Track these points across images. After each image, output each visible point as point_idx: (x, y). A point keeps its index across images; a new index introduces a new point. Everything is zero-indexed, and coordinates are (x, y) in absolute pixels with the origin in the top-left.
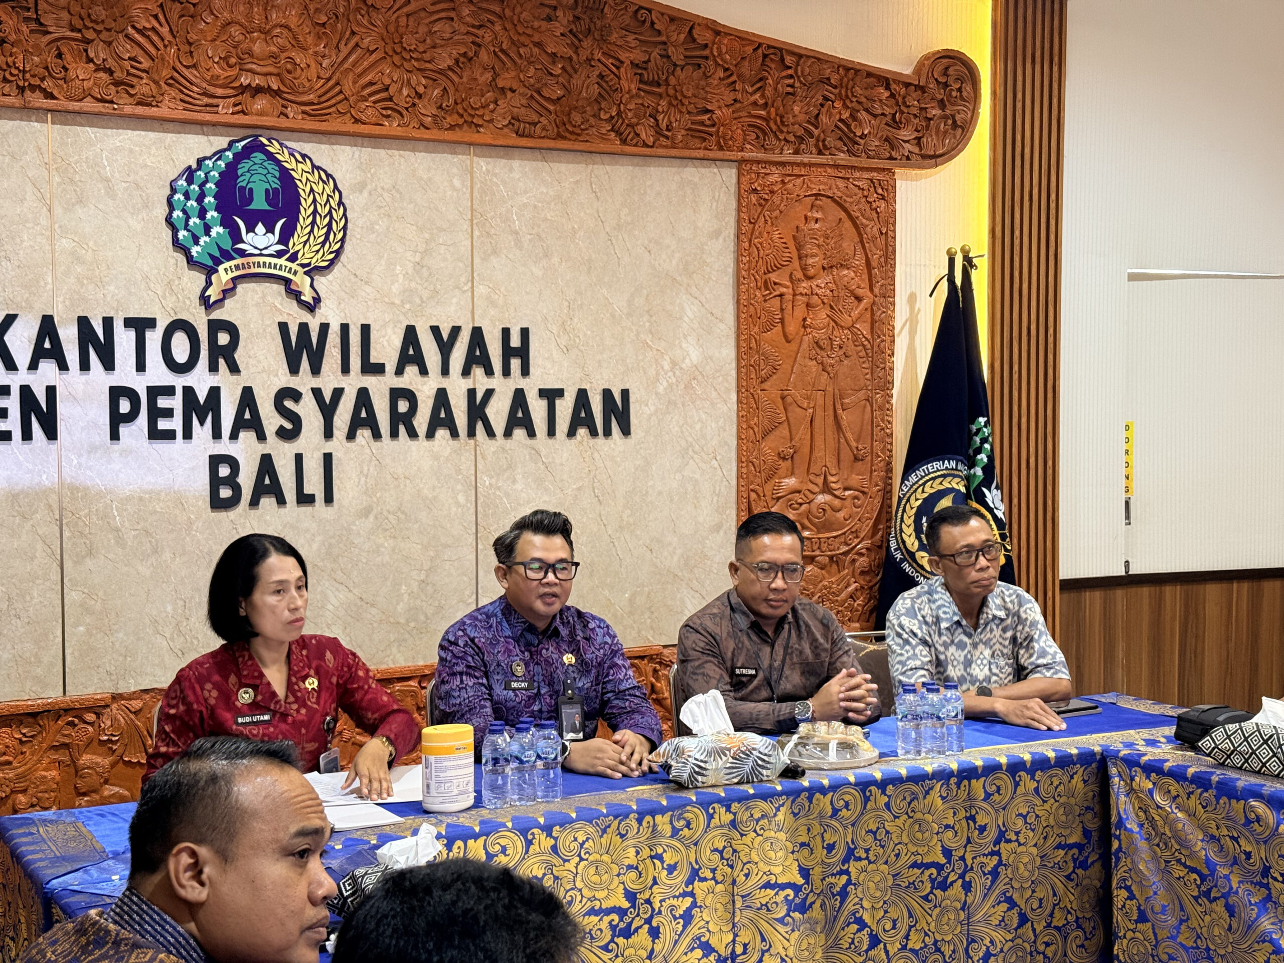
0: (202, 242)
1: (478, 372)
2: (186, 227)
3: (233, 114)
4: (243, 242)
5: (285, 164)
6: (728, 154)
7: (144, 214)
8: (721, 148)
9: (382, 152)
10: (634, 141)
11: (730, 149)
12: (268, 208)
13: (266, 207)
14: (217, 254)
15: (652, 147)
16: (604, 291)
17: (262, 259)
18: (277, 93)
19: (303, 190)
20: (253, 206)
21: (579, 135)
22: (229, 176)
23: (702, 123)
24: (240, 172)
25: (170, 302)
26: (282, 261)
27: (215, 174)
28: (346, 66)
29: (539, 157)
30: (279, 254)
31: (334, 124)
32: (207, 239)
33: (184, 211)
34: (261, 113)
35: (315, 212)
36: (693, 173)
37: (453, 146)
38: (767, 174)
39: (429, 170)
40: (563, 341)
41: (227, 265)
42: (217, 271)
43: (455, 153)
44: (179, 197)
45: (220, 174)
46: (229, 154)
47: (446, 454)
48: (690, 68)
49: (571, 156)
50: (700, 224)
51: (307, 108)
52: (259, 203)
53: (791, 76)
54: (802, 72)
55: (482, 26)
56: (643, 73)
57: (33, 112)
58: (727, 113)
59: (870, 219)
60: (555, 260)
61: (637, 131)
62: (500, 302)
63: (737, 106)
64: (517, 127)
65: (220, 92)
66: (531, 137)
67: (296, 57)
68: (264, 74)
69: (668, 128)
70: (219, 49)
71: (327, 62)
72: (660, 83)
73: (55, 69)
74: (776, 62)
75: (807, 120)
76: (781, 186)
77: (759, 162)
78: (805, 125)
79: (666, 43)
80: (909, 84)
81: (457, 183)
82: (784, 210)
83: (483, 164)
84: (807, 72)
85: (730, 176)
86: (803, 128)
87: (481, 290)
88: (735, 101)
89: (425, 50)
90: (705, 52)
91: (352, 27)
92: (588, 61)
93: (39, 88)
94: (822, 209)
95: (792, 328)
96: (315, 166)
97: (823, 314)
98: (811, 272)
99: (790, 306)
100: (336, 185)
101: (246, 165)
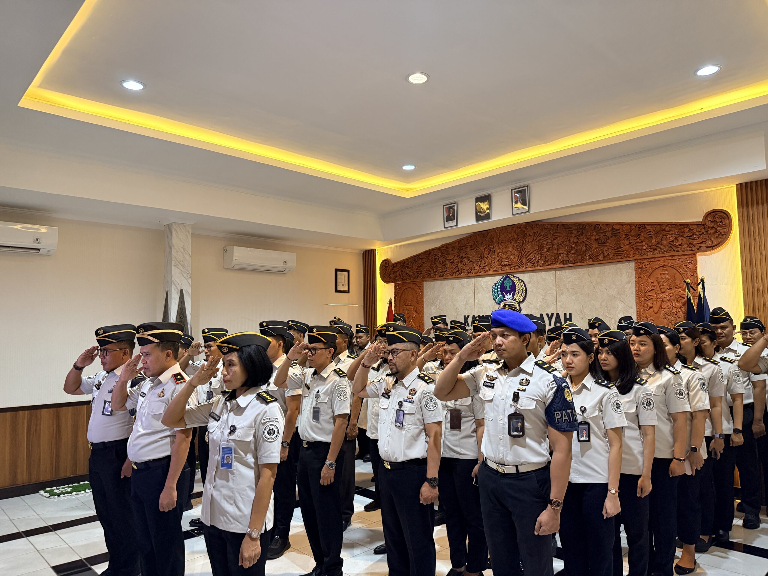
0: (498, 299)
2: (495, 296)
3: (501, 271)
4: (505, 297)
5: (513, 280)
6: (628, 259)
7: (489, 294)
8: (626, 257)
9: (534, 273)
10: (597, 260)
11: (629, 257)
13: (509, 289)
14: (500, 301)
15: (603, 261)
16: (593, 302)
17: (509, 301)
18: (509, 265)
19: (517, 285)
20: (507, 290)
22: (502, 284)
23: (620, 251)
24: (504, 283)
26: (513, 301)
27: (500, 284)
28: (524, 256)
29: (573, 268)
30: (512, 299)
31: (520, 270)
33: (495, 292)
34: (507, 270)
35: (519, 289)
36: (619, 266)
37: (550, 269)
38: (643, 262)
39: (545, 276)
40: (581, 316)
41: (502, 303)
42: (500, 304)
43: (551, 271)
44: (494, 290)
46: (502, 279)
48: (614, 237)
49: (582, 267)
50: (623, 280)
51: (516, 267)
52: (508, 289)
53: (650, 232)
54: (653, 229)
55: (554, 240)
56: (599, 241)
57: (471, 277)
58: (627, 247)
59: (686, 271)
60: (578, 294)
61: (598, 257)
62: (564, 306)
63: (632, 244)
64: (563, 262)
65: (499, 267)
66: (567, 264)
67: (512, 257)
68: (506, 262)
69: (608, 254)
70: (498, 258)
71: (520, 256)
72: (604, 243)
73: (473, 268)
74: (644, 229)
75: (658, 244)
76: (649, 265)
77: (640, 259)
78: (657, 245)
79: (606, 232)
80: (698, 224)
81: (552, 278)
82: (651, 272)
83: (558, 273)
84: (655, 229)
85: (632, 264)
86: (656, 246)
87: (559, 304)
88: (630, 243)
89: (541, 248)
90: (619, 231)
91: (524, 247)
92: (583, 242)
93: (471, 272)
94: (666, 270)
95: (656, 309)
96: (519, 279)
97: (669, 303)
98: (663, 291)
99: (655, 302)
100: (524, 283)
101: (505, 281)
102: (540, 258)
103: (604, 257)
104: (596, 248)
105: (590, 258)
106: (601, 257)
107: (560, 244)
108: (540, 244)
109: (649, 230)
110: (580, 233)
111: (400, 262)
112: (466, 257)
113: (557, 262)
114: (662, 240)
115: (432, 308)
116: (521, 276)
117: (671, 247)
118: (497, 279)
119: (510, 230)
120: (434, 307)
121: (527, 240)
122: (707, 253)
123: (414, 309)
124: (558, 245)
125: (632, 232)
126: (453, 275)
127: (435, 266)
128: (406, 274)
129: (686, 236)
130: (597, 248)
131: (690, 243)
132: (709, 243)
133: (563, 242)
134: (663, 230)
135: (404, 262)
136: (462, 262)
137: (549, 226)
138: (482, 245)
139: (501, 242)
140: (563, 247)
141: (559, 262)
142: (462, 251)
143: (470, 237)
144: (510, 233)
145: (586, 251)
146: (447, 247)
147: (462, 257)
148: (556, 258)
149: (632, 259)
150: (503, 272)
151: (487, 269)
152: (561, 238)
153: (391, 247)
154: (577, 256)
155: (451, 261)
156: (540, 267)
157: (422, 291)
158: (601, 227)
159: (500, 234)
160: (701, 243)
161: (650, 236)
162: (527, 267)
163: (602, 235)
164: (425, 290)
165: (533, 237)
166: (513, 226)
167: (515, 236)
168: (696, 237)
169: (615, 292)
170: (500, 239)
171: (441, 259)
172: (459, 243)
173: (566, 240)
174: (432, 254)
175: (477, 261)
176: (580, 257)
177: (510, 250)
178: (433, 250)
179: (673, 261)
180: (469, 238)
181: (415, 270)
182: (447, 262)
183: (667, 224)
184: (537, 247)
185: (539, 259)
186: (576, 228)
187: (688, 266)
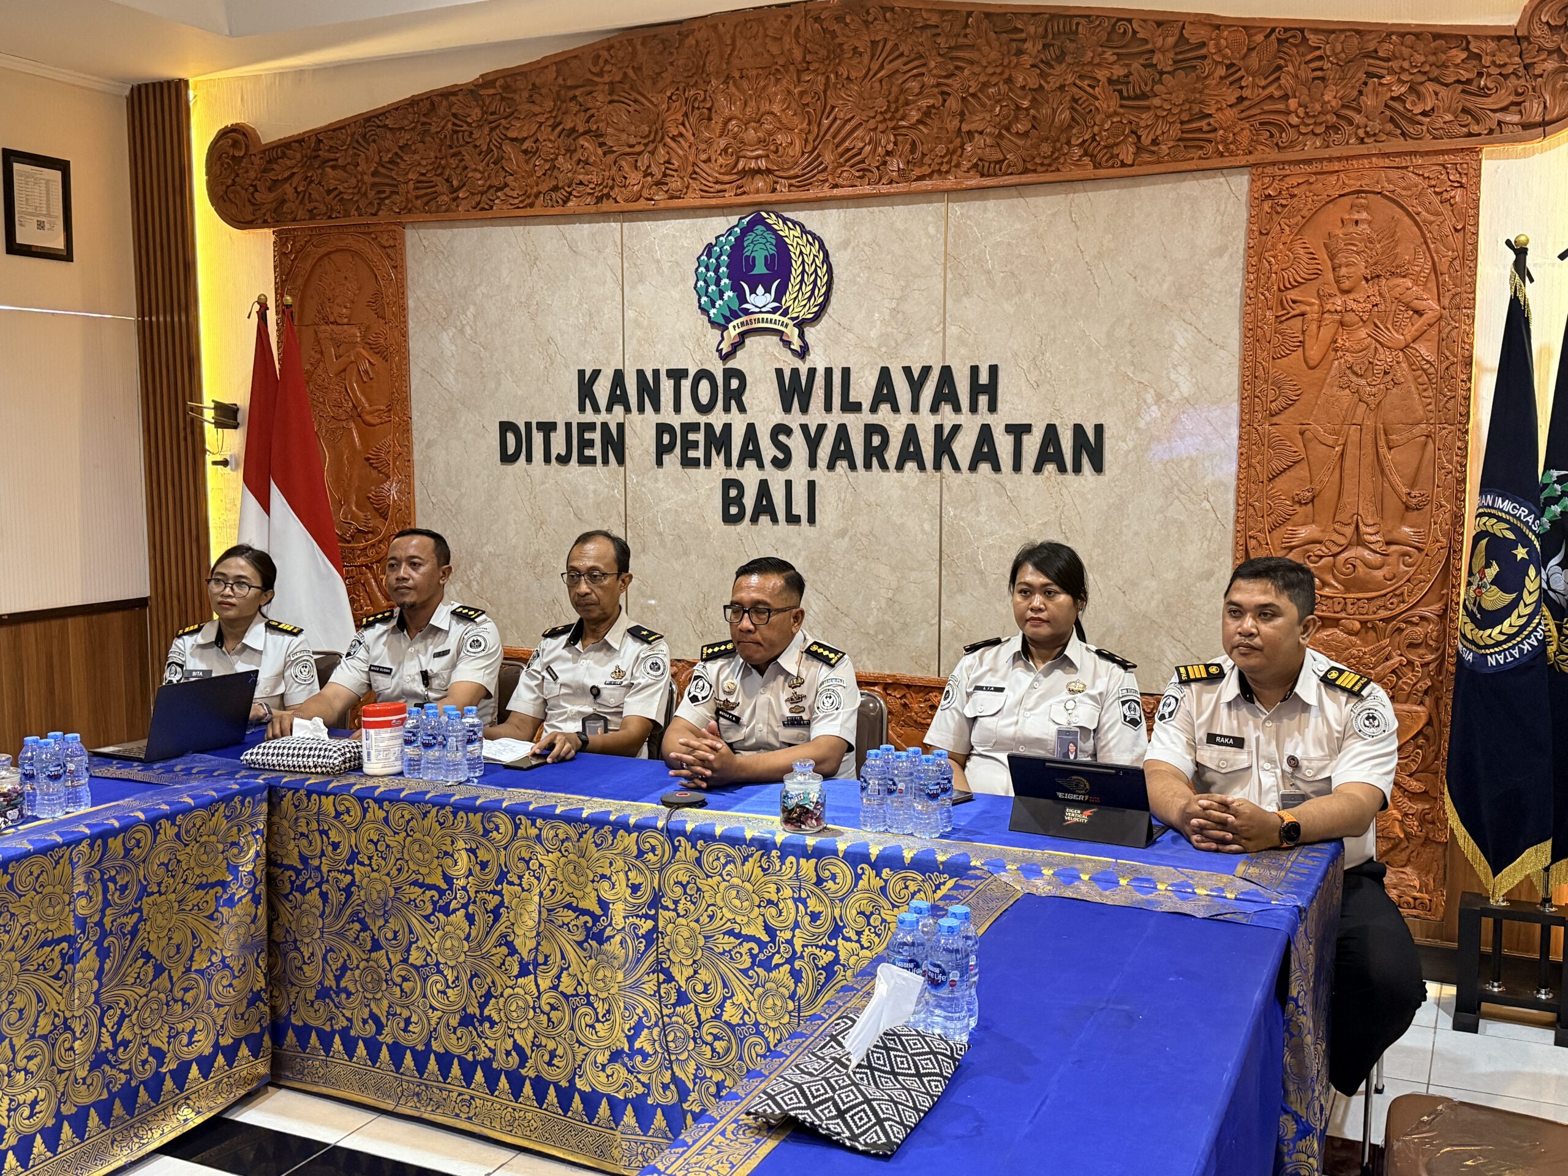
0: (717, 306)
1: (946, 408)
2: (706, 294)
3: (736, 195)
4: (747, 302)
5: (781, 233)
6: (1228, 161)
7: (681, 286)
8: (1221, 155)
9: (864, 210)
10: (1110, 163)
11: (1232, 154)
12: (766, 272)
13: (764, 270)
14: (728, 314)
15: (1132, 165)
16: (1081, 323)
17: (761, 316)
18: (769, 171)
19: (794, 252)
20: (755, 272)
21: (1050, 165)
22: (738, 247)
23: (1200, 130)
24: (745, 244)
25: (698, 357)
26: (776, 317)
27: (727, 247)
28: (827, 137)
29: (1015, 193)
30: (774, 311)
31: (813, 193)
32: (720, 302)
33: (705, 281)
34: (758, 191)
35: (804, 270)
36: (1191, 187)
37: (928, 195)
38: (1285, 176)
39: (906, 220)
40: (1033, 377)
41: (735, 323)
42: (727, 328)
43: (931, 202)
44: (702, 269)
45: (731, 247)
46: (737, 230)
47: (914, 485)
48: (1181, 73)
49: (1050, 188)
50: (1199, 241)
51: (793, 181)
52: (760, 269)
53: (1320, 58)
54: (1333, 51)
55: (951, 75)
56: (1123, 88)
57: (607, 216)
58: (1231, 113)
59: (1437, 214)
60: (1028, 295)
61: (1115, 151)
62: (971, 340)
63: (1246, 103)
64: (981, 168)
65: (727, 178)
66: (995, 175)
67: (780, 139)
68: (757, 158)
69: (1155, 142)
70: (723, 143)
71: (811, 138)
72: (1144, 96)
73: (618, 180)
74: (1296, 46)
75: (1343, 106)
76: (1304, 187)
77: (1273, 164)
78: (1344, 112)
79: (1152, 51)
80: (1499, 37)
81: (932, 230)
82: (1308, 214)
83: (957, 209)
84: (1339, 48)
85: (1240, 184)
86: (1338, 116)
87: (953, 330)
88: (1241, 99)
89: (897, 110)
90: (1203, 51)
91: (831, 102)
92: (1062, 88)
93: (608, 196)
94: (1366, 208)
95: (1314, 352)
96: (804, 231)
97: (1363, 333)
98: (1346, 285)
99: (1314, 326)
100: (822, 246)
101: (750, 237)
102: (890, 147)
103: (1139, 149)
104: (1109, 116)
105: (1086, 154)
106: (1127, 152)
107: (973, 95)
108: (895, 89)
109: (1318, 53)
110: (1052, 53)
111: (299, 141)
112: (585, 133)
113: (958, 166)
114: (1361, 93)
115: (445, 338)
116: (811, 219)
117: (1392, 120)
118: (716, 226)
119: (777, 24)
120: (452, 331)
121: (843, 71)
122: (1520, 147)
123: (363, 337)
124: (963, 98)
125: (1254, 54)
126: (532, 205)
127: (453, 162)
128: (329, 192)
129: (1451, 80)
130: (1116, 113)
131: (1465, 110)
132: (1534, 111)
133: (985, 85)
134: (1368, 55)
135: (320, 141)
136: (571, 151)
137: (934, 19)
138: (660, 85)
139: (737, 75)
140: (983, 105)
141: (966, 165)
142: (574, 107)
143: (610, 48)
144: (775, 39)
145: (1070, 127)
146: (506, 87)
147: (573, 130)
148: (954, 151)
149: (1243, 160)
150: (744, 199)
151: (675, 184)
152: (977, 69)
153: (257, 77)
154: (1037, 146)
155: (527, 145)
156: (891, 183)
157: (399, 267)
158: (1135, 32)
159: (733, 44)
160: (1504, 109)
161: (1319, 73)
162: (840, 181)
163: (1136, 65)
164: (410, 262)
165: (866, 59)
166: (788, 11)
167: (798, 54)
168: (1490, 85)
169: (1165, 286)
170: (736, 62)
171: (482, 137)
172: (558, 72)
173: (994, 80)
174: (442, 110)
175: (638, 149)
176: (1046, 148)
177: (776, 108)
178: (448, 94)
179: (1394, 174)
180: (605, 54)
181: (368, 179)
182: (508, 148)
183: (1387, 32)
184: (881, 103)
185: (888, 153)
186: (1041, 30)
187: (1446, 196)
